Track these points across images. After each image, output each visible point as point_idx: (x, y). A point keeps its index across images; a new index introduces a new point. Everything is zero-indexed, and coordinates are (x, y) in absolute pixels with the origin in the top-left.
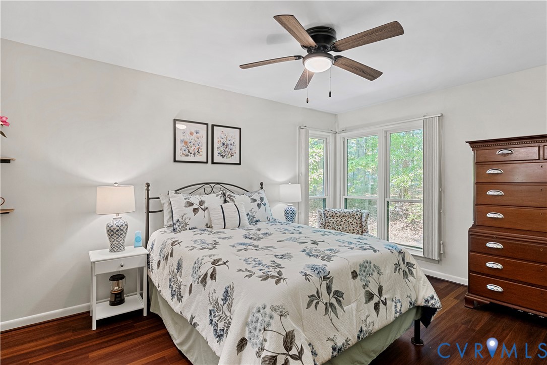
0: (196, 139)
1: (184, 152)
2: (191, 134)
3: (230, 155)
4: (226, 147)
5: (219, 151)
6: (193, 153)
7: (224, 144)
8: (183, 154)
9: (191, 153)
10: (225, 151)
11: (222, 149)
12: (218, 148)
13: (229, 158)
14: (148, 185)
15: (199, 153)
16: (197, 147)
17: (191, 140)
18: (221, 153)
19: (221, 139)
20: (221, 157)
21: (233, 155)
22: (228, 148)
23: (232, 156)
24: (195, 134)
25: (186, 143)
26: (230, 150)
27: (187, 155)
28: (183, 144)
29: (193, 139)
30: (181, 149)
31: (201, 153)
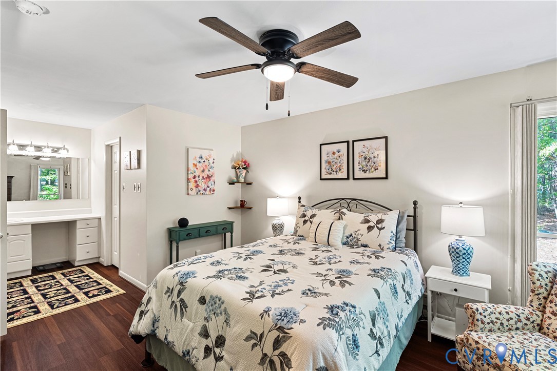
0: (338, 158)
1: (328, 171)
2: (334, 153)
3: (373, 169)
4: (368, 160)
5: (361, 166)
6: (335, 171)
7: (365, 158)
8: (327, 172)
9: (333, 171)
10: (367, 166)
11: (364, 163)
12: (359, 163)
13: (373, 171)
14: (300, 198)
15: (340, 170)
16: (339, 164)
17: (333, 160)
18: (363, 168)
19: (363, 154)
20: (363, 173)
21: (377, 169)
22: (370, 162)
23: (375, 170)
24: (337, 153)
25: (329, 163)
26: (373, 164)
27: (331, 174)
28: (327, 164)
29: (335, 158)
30: (325, 169)
31: (342, 170)
